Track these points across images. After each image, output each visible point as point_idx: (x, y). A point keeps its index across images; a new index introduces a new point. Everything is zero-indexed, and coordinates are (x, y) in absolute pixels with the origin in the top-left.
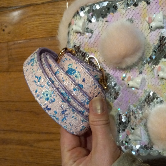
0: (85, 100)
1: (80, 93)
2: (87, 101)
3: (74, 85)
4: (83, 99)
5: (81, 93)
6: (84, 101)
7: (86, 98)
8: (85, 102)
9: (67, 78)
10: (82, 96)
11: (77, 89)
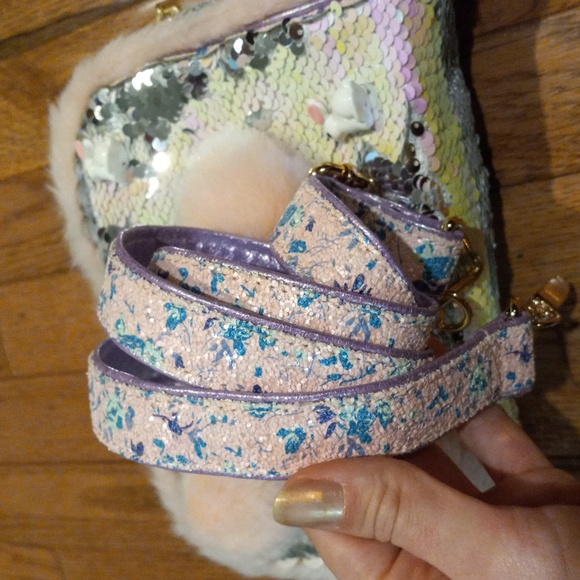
0: (357, 316)
1: (329, 304)
2: (368, 315)
3: (294, 289)
4: (351, 315)
5: (332, 300)
6: (357, 321)
7: (360, 307)
8: (365, 324)
9: (259, 280)
10: (342, 307)
11: (312, 296)
